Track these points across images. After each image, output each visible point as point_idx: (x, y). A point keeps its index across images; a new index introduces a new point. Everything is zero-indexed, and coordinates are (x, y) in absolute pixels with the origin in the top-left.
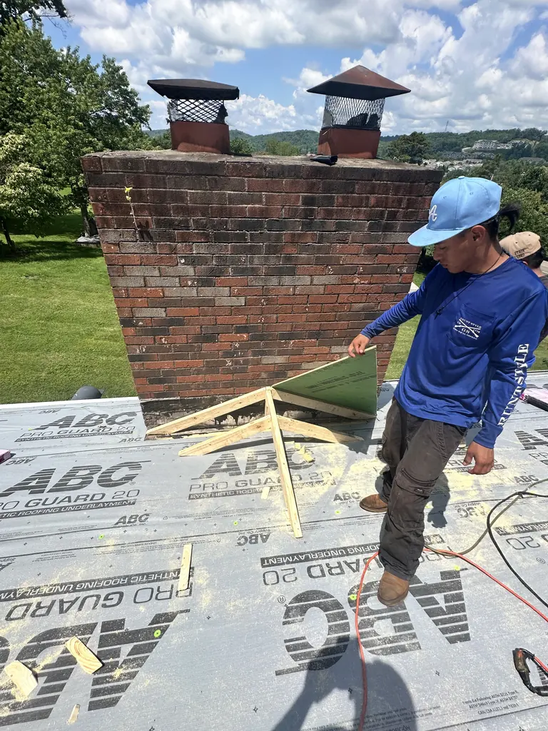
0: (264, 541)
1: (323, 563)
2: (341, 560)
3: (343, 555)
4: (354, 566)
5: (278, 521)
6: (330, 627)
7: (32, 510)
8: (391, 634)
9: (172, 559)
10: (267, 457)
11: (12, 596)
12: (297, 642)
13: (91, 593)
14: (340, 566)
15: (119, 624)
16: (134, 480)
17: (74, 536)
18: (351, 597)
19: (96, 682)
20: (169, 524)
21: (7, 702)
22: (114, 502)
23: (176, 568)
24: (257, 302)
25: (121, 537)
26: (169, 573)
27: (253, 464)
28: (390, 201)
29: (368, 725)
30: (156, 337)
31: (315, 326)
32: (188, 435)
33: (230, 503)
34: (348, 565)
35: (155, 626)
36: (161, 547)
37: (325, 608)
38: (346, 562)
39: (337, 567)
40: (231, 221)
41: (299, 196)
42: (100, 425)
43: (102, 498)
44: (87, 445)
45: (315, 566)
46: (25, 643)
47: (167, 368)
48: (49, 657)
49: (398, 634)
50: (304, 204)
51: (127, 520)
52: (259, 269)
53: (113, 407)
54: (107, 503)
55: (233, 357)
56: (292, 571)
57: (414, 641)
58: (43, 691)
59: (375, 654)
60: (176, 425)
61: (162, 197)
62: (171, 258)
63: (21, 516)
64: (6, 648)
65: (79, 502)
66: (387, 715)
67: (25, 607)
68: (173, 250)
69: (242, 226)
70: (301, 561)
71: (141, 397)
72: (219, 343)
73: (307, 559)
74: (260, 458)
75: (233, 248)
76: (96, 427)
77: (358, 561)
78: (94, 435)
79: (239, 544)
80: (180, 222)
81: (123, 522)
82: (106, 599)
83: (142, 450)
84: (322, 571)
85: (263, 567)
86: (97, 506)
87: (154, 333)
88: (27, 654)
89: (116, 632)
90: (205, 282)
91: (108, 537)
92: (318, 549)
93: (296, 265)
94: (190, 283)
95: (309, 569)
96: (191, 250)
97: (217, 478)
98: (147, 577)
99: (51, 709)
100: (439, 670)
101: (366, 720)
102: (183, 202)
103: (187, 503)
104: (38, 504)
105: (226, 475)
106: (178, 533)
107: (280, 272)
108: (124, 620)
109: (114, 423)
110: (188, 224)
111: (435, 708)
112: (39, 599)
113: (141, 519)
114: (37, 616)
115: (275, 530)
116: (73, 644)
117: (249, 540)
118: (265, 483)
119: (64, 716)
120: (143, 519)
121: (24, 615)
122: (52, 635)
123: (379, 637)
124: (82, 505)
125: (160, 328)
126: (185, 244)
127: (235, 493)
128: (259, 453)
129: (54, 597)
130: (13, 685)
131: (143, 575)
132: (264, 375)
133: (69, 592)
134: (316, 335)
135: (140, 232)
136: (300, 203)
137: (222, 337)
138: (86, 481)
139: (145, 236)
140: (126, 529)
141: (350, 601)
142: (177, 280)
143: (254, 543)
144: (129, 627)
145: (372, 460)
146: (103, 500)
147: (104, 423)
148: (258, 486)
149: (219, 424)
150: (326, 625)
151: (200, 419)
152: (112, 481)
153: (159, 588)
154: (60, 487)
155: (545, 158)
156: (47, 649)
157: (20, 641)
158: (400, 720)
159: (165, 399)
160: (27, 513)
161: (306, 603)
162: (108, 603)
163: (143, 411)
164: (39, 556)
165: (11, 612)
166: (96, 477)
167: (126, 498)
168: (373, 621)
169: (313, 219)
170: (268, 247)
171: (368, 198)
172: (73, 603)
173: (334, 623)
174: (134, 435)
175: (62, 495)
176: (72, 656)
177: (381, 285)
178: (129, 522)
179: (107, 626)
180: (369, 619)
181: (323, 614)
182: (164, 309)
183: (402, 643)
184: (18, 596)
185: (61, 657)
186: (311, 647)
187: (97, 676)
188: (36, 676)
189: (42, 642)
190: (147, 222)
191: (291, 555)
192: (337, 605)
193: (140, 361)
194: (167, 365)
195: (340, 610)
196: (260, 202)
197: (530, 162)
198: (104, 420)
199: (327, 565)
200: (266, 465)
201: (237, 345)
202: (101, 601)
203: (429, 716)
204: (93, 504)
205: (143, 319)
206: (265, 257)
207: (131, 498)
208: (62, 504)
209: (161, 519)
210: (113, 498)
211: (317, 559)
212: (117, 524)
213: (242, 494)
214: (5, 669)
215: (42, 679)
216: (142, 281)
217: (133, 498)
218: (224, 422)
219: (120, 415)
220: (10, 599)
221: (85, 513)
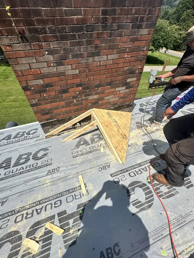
0: (109, 167)
1: (133, 170)
2: (140, 168)
3: (139, 166)
4: (145, 169)
5: (111, 159)
6: (145, 193)
7: (8, 176)
8: (167, 190)
9: (76, 182)
10: (98, 136)
11: (14, 213)
12: (135, 202)
13: (48, 203)
14: (140, 171)
15: (65, 212)
16: (48, 155)
17: (31, 182)
18: (148, 180)
19: (64, 237)
20: (69, 169)
21: (29, 256)
22: (43, 166)
23: (79, 185)
24: (84, 71)
25: (51, 178)
26: (76, 188)
27: (93, 139)
28: (141, 10)
29: (172, 224)
30: (41, 94)
31: (109, 80)
32: (63, 133)
33: (90, 156)
34: (143, 169)
35: (79, 209)
36: (69, 179)
37: (141, 187)
38: (141, 169)
39: (139, 171)
40: (68, 27)
41: (100, 9)
42: (24, 136)
43: (37, 165)
44: (22, 145)
45: (131, 173)
46: (27, 230)
47: (49, 108)
48: (40, 233)
49: (169, 190)
50: (102, 14)
51: (51, 172)
52: (83, 54)
53: (27, 128)
54: (40, 166)
55: (76, 98)
56: (123, 176)
57: (176, 191)
58: (43, 247)
59: (164, 199)
60: (57, 131)
61: (28, 13)
62: (41, 51)
63: (4, 179)
64: (20, 234)
65: (27, 169)
66: (177, 219)
67: (21, 216)
68: (41, 47)
69: (73, 29)
70: (125, 172)
71: (40, 122)
72: (70, 93)
73: (127, 171)
74: (95, 137)
75: (70, 42)
76: (23, 137)
77: (146, 167)
78: (23, 140)
79: (100, 171)
80: (41, 29)
81: (49, 173)
82: (55, 204)
83: (46, 143)
84: (134, 174)
85: (112, 177)
86: (36, 168)
87: (40, 92)
88: (30, 234)
89: (65, 216)
90: (59, 63)
91: (46, 180)
92: (130, 166)
93: (100, 50)
94: (52, 65)
95: (129, 174)
96: (50, 46)
97: (81, 148)
98: (68, 191)
99: (50, 253)
100: (188, 198)
101: (170, 222)
102: (40, 16)
103: (73, 160)
104: (10, 173)
105: (84, 146)
106: (74, 172)
107: (93, 55)
108: (66, 210)
109: (30, 134)
110: (46, 30)
111: (191, 212)
112: (26, 211)
113: (57, 170)
114: (28, 218)
115: (111, 163)
116: (48, 225)
117: (103, 168)
118: (100, 146)
119: (56, 254)
120: (57, 169)
121: (22, 219)
122: (38, 224)
123: (164, 193)
124: (29, 169)
125: (42, 89)
126: (46, 43)
127: (90, 152)
128: (94, 135)
129: (33, 209)
130: (29, 248)
131: (66, 191)
132: (90, 104)
133: (38, 205)
134: (110, 84)
135: (21, 37)
136: (100, 14)
137: (71, 90)
138: (27, 160)
139: (24, 39)
140: (52, 175)
141: (148, 182)
142: (46, 64)
143: (105, 169)
144: (69, 212)
145: (136, 130)
146: (38, 166)
147: (26, 135)
148: (98, 148)
149: (74, 127)
150: (143, 193)
151: (67, 127)
152: (38, 157)
153: (75, 194)
154: (17, 164)
155: (169, 5)
156: (38, 230)
157: (25, 230)
158: (182, 219)
159: (50, 121)
160: (7, 178)
161: (133, 187)
162: (56, 205)
163: (42, 127)
164: (19, 194)
165: (16, 220)
166: (31, 157)
167: (48, 163)
168: (159, 188)
169: (107, 23)
170: (87, 41)
171: (131, 9)
172: (41, 209)
173: (146, 191)
174: (41, 137)
175: (19, 167)
176: (50, 230)
177: (135, 57)
178: (52, 172)
179: (59, 215)
180: (158, 187)
181: (141, 189)
182: (42, 80)
183: (172, 193)
184: (16, 212)
185: (45, 232)
186: (141, 202)
187: (63, 235)
188: (37, 242)
189: (35, 228)
190: (23, 31)
191: (121, 170)
192: (145, 185)
193: (36, 106)
194: (49, 106)
195: (146, 186)
196: (81, 14)
197: (164, 8)
198: (25, 134)
199: (135, 171)
200: (98, 139)
201: (78, 93)
202: (53, 206)
203: (190, 215)
204: (34, 168)
205: (33, 86)
206: (86, 47)
207: (49, 163)
208: (20, 171)
209: (65, 168)
210: (42, 164)
211: (131, 170)
212: (47, 174)
213: (93, 152)
214: (23, 243)
215: (41, 243)
216: (28, 66)
217: (50, 162)
218: (76, 126)
219: (32, 130)
220: (13, 214)
221: (32, 172)
